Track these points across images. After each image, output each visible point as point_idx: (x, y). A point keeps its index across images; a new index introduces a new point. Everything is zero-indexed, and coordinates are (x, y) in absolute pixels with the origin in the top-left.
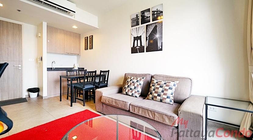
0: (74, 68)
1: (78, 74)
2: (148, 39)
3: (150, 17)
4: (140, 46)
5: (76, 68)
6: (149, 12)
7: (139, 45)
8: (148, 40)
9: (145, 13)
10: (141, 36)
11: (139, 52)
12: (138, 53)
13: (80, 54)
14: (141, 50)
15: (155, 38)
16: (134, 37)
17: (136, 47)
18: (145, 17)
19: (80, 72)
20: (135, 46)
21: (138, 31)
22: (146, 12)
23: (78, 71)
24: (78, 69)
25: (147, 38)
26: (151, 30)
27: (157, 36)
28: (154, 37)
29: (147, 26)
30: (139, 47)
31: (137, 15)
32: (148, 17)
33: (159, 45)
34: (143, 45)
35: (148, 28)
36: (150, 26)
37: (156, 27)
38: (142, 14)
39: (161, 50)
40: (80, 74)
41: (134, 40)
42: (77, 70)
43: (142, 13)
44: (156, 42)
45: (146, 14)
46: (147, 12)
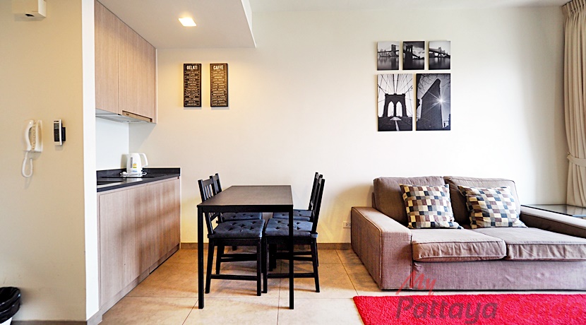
2: (421, 103)
3: (423, 58)
4: (401, 116)
6: (422, 49)
7: (400, 113)
8: (421, 106)
9: (413, 47)
10: (404, 95)
11: (400, 130)
12: (396, 130)
13: (155, 117)
14: (405, 125)
15: (435, 104)
16: (386, 95)
17: (391, 117)
18: (414, 57)
20: (389, 116)
21: (396, 82)
22: (416, 46)
25: (418, 101)
26: (427, 86)
27: (441, 100)
28: (433, 101)
29: (418, 76)
30: (399, 117)
31: (394, 47)
32: (419, 58)
33: (445, 118)
34: (409, 114)
35: (421, 81)
36: (426, 78)
37: (438, 82)
38: (407, 47)
39: (448, 128)
41: (386, 100)
43: (406, 45)
44: (438, 111)
45: (416, 51)
46: (419, 48)
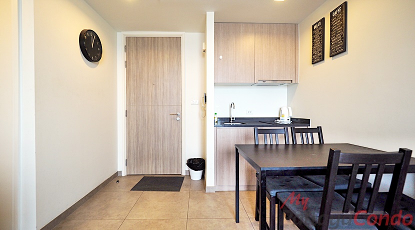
0: (279, 118)
1: (291, 143)
5: (285, 120)
13: (296, 78)
19: (298, 135)
23: (289, 129)
24: (289, 122)
40: (299, 142)
42: (288, 125)
